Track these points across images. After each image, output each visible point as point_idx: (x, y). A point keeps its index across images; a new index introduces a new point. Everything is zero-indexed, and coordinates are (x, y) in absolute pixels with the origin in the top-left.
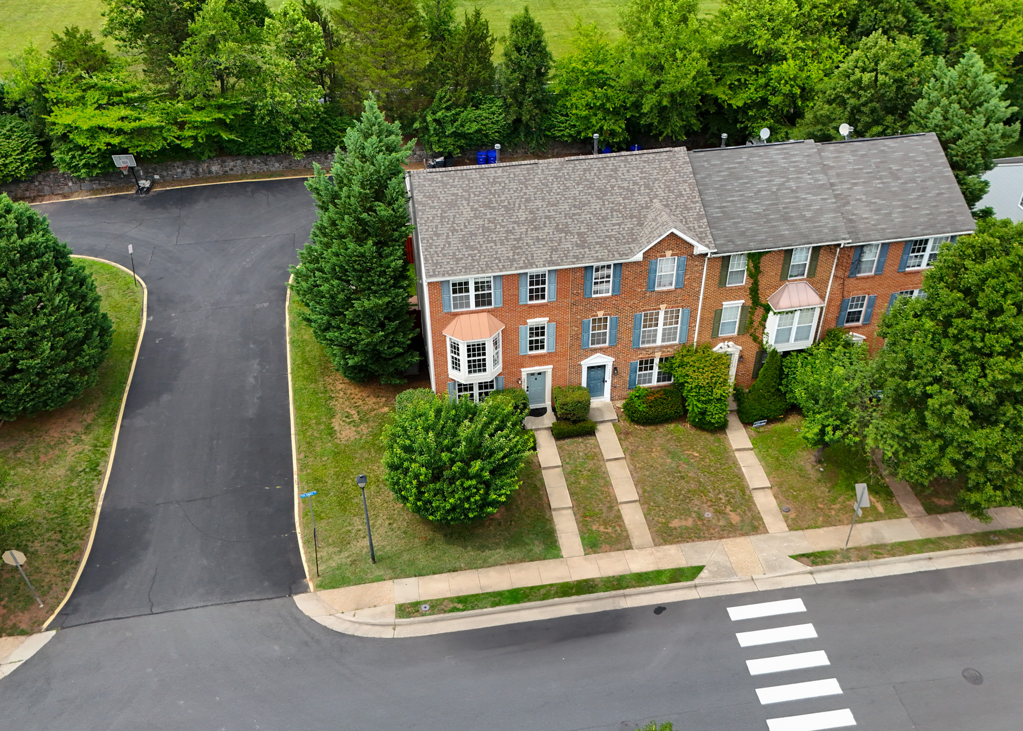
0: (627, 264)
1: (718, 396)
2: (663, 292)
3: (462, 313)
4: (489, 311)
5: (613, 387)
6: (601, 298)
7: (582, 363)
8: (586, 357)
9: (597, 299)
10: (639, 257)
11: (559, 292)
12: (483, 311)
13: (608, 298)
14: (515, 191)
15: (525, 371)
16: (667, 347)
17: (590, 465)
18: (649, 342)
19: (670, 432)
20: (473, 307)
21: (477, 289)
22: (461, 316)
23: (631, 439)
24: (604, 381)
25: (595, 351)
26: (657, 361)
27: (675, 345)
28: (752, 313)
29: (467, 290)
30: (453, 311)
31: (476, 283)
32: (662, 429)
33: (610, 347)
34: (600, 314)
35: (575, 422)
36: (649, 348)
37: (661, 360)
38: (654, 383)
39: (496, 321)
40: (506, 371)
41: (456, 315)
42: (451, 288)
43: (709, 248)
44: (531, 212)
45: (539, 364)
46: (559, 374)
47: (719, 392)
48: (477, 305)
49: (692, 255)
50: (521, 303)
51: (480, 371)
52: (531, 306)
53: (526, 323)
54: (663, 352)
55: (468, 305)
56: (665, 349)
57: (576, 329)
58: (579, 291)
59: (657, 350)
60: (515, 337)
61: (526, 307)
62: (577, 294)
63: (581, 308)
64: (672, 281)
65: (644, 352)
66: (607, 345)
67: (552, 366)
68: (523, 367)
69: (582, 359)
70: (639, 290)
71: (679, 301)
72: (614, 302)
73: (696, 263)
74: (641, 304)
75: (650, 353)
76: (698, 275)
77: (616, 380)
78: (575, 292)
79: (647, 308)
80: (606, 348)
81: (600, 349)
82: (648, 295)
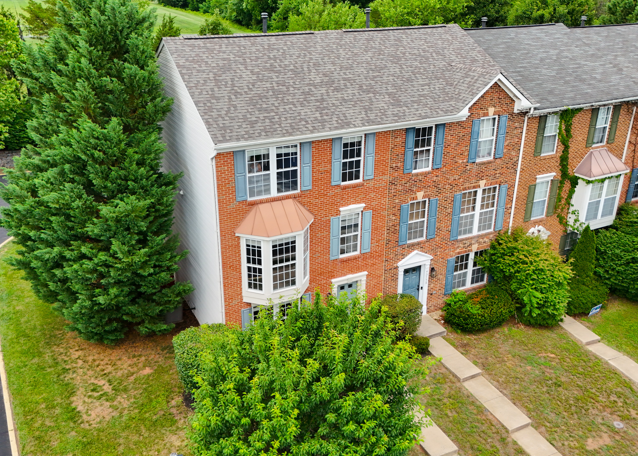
0: (451, 124)
2: (482, 164)
3: (261, 202)
4: (294, 197)
5: (430, 294)
6: (422, 174)
7: (399, 264)
8: (404, 256)
9: (417, 175)
10: (465, 113)
11: (376, 165)
12: (288, 197)
13: (429, 173)
14: (299, 57)
15: (337, 281)
16: (482, 237)
18: (465, 231)
19: (509, 337)
20: (274, 193)
21: (279, 166)
22: (261, 206)
23: (473, 351)
24: (420, 288)
25: (412, 247)
26: (472, 256)
27: (491, 233)
28: (560, 188)
29: (267, 167)
30: (250, 199)
31: (279, 155)
32: (497, 335)
33: (427, 240)
34: (420, 196)
36: (467, 239)
37: (476, 253)
38: (468, 285)
39: (303, 211)
40: (313, 284)
41: (253, 205)
42: (247, 163)
43: (531, 101)
44: (325, 75)
45: (352, 271)
46: (373, 282)
48: (279, 190)
49: (512, 113)
50: (333, 183)
51: (287, 284)
52: (345, 188)
53: (338, 213)
54: (480, 243)
55: (268, 191)
56: (481, 240)
57: (394, 218)
58: (399, 165)
59: (473, 242)
60: (326, 233)
61: (339, 190)
62: (396, 169)
63: (400, 188)
64: (491, 149)
65: (461, 245)
66: (424, 238)
67: (366, 273)
68: (333, 277)
69: (399, 260)
70: (461, 161)
71: (497, 175)
72: (435, 178)
73: (516, 124)
74: (461, 180)
75: (466, 245)
76: (517, 140)
77: (432, 285)
78: (394, 165)
79: (467, 185)
80: (424, 243)
81: (418, 244)
82: (468, 168)
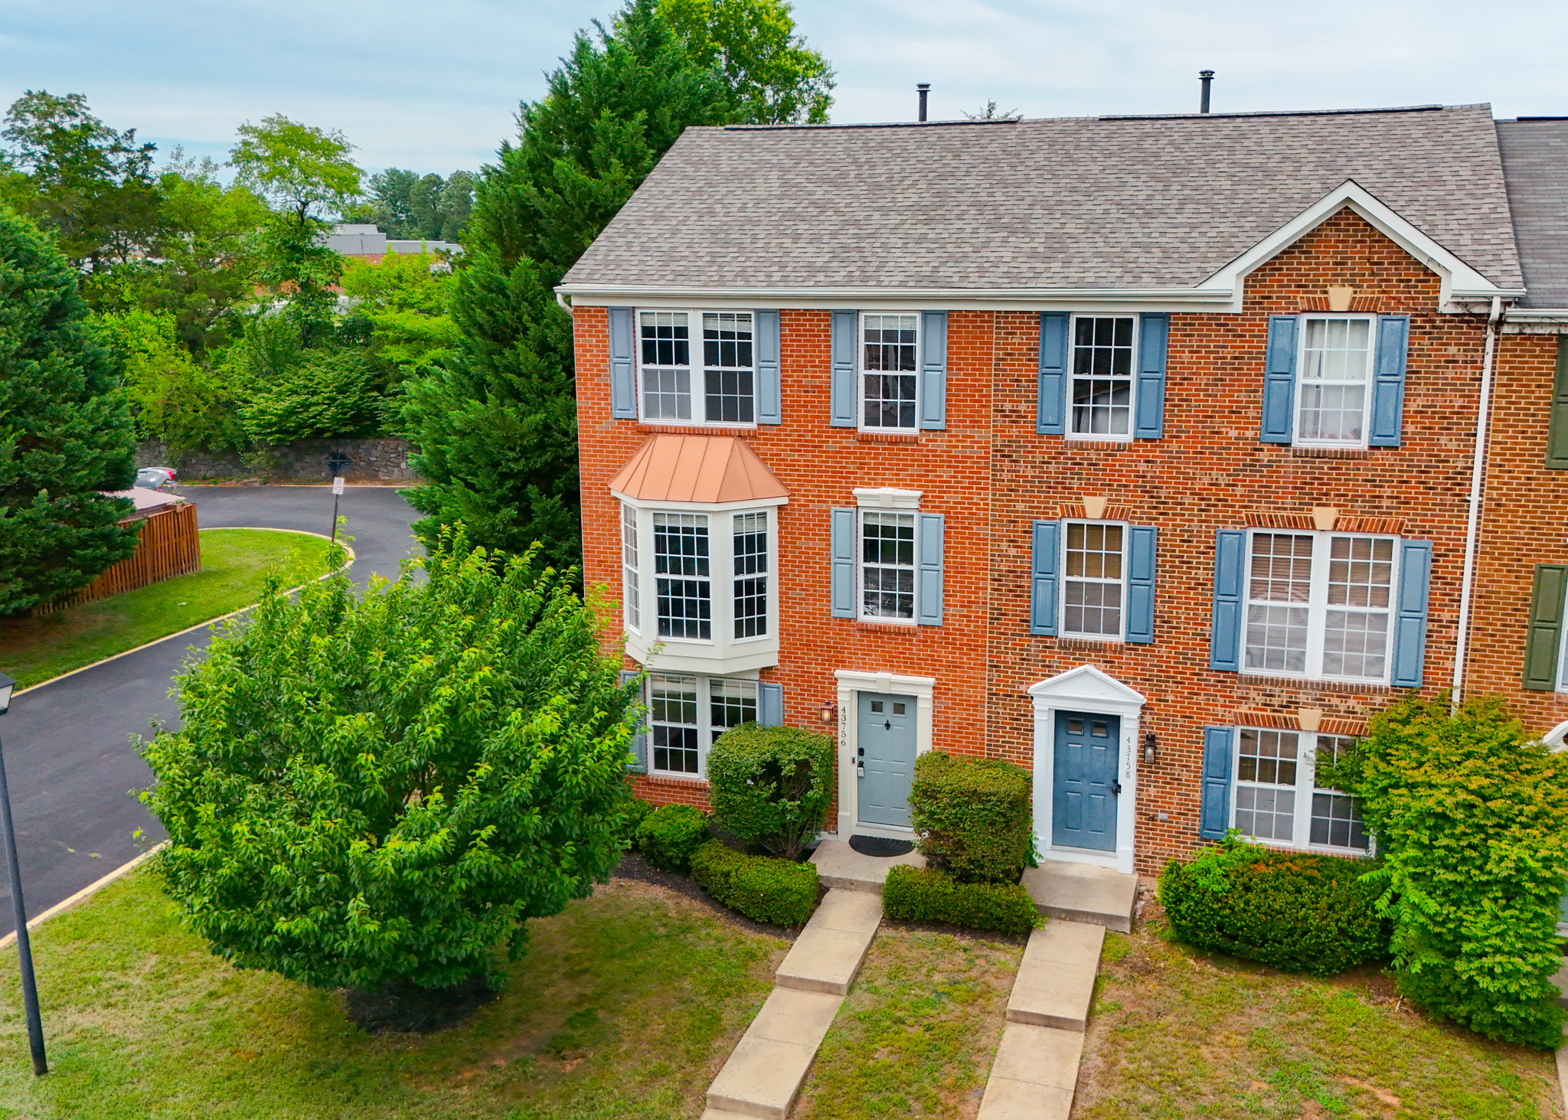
0: (1190, 319)
1: (1504, 870)
2: (1321, 455)
3: (664, 431)
4: (741, 436)
5: (1146, 818)
6: (1097, 447)
7: (1032, 689)
8: (1049, 670)
9: (1080, 446)
10: (1230, 286)
11: (953, 395)
12: (724, 433)
13: (1120, 447)
15: (850, 681)
16: (1344, 691)
17: (950, 1013)
18: (1275, 660)
19: (1316, 1008)
20: (698, 416)
21: (710, 359)
22: (661, 439)
23: (1152, 985)
24: (1117, 789)
25: (1077, 652)
26: (1307, 746)
27: (1379, 690)
29: (683, 358)
30: (642, 418)
31: (708, 334)
32: (1283, 990)
33: (1133, 646)
34: (1094, 507)
35: (965, 877)
36: (1275, 682)
37: (1324, 744)
38: (1300, 841)
39: (760, 474)
40: (789, 667)
41: (649, 432)
42: (639, 339)
43: (1497, 284)
45: (893, 664)
46: (957, 716)
47: (1515, 852)
48: (712, 413)
49: (1430, 315)
50: (835, 422)
52: (866, 440)
53: (850, 501)
54: (1331, 709)
55: (685, 410)
56: (1335, 701)
57: (1013, 552)
58: (1023, 407)
59: (1302, 698)
60: (818, 545)
61: (851, 443)
62: (1016, 417)
63: (1030, 472)
64: (1360, 416)
65: (1253, 694)
66: (1120, 639)
67: (931, 681)
68: (841, 663)
69: (1033, 677)
70: (1233, 433)
71: (1385, 503)
72: (1142, 467)
73: (1452, 350)
74: (1239, 490)
75: (1276, 701)
76: (1459, 402)
77: (1152, 791)
78: (1008, 406)
79: (1263, 509)
80: (1118, 650)
81: (1097, 648)
82: (1264, 456)
